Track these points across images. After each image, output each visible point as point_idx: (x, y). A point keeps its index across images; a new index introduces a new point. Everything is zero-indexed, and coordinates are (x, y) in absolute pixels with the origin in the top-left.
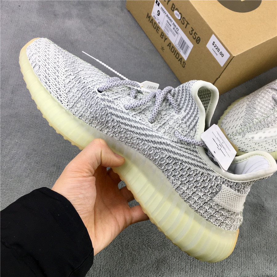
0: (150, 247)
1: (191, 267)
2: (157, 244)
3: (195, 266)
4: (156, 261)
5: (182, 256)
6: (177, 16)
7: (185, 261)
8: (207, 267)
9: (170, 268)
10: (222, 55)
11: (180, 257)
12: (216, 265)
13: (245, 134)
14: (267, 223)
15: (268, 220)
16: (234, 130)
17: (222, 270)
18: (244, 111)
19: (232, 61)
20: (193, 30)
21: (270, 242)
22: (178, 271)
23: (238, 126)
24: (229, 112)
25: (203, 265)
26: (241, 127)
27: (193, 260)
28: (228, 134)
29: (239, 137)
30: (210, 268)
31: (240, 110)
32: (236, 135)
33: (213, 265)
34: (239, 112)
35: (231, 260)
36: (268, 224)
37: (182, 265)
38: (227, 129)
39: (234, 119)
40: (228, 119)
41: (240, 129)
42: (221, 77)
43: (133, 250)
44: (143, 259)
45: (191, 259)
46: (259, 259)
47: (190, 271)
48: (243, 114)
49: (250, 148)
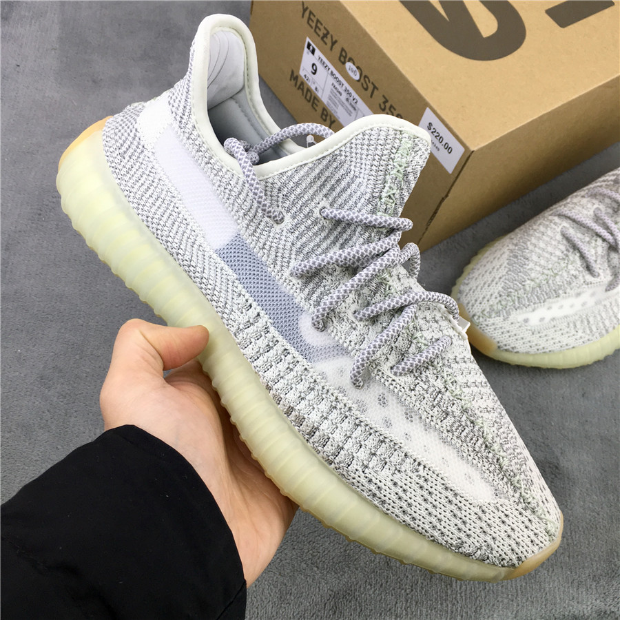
0: (317, 567)
1: (408, 604)
2: (332, 559)
3: (417, 602)
4: (330, 595)
5: (387, 582)
6: (351, 74)
7: (393, 592)
8: (442, 604)
9: (361, 610)
10: (449, 149)
11: (382, 584)
12: (462, 597)
13: (508, 314)
14: (567, 501)
15: (569, 495)
16: (486, 306)
17: (476, 608)
18: (505, 264)
19: (470, 160)
20: (386, 101)
21: (575, 543)
22: (381, 614)
23: (494, 296)
24: (473, 269)
25: (434, 600)
26: (499, 298)
27: (412, 590)
28: (474, 316)
29: (498, 320)
30: (449, 605)
31: (496, 263)
32: (490, 317)
33: (455, 598)
34: (493, 268)
35: (493, 586)
36: (569, 504)
37: (388, 603)
38: (470, 304)
39: (485, 284)
40: (473, 284)
41: (497, 303)
42: (450, 195)
43: (280, 574)
44: (302, 593)
45: (407, 586)
46: (554, 581)
47: (407, 614)
48: (503, 271)
49: (521, 342)
